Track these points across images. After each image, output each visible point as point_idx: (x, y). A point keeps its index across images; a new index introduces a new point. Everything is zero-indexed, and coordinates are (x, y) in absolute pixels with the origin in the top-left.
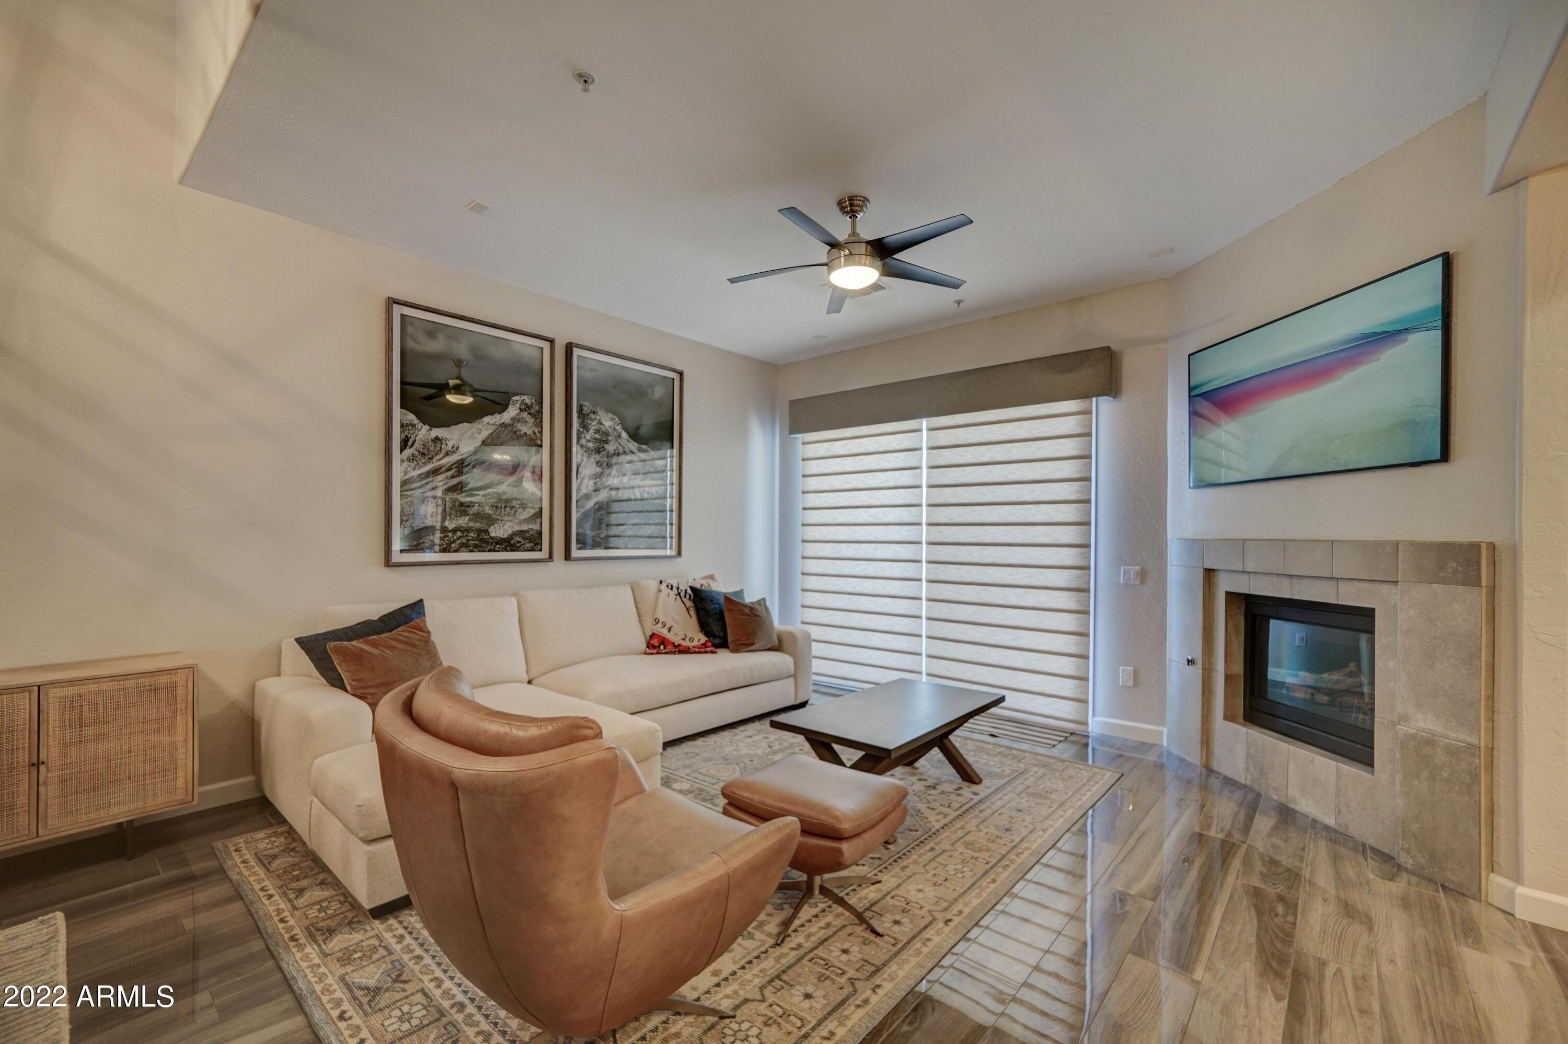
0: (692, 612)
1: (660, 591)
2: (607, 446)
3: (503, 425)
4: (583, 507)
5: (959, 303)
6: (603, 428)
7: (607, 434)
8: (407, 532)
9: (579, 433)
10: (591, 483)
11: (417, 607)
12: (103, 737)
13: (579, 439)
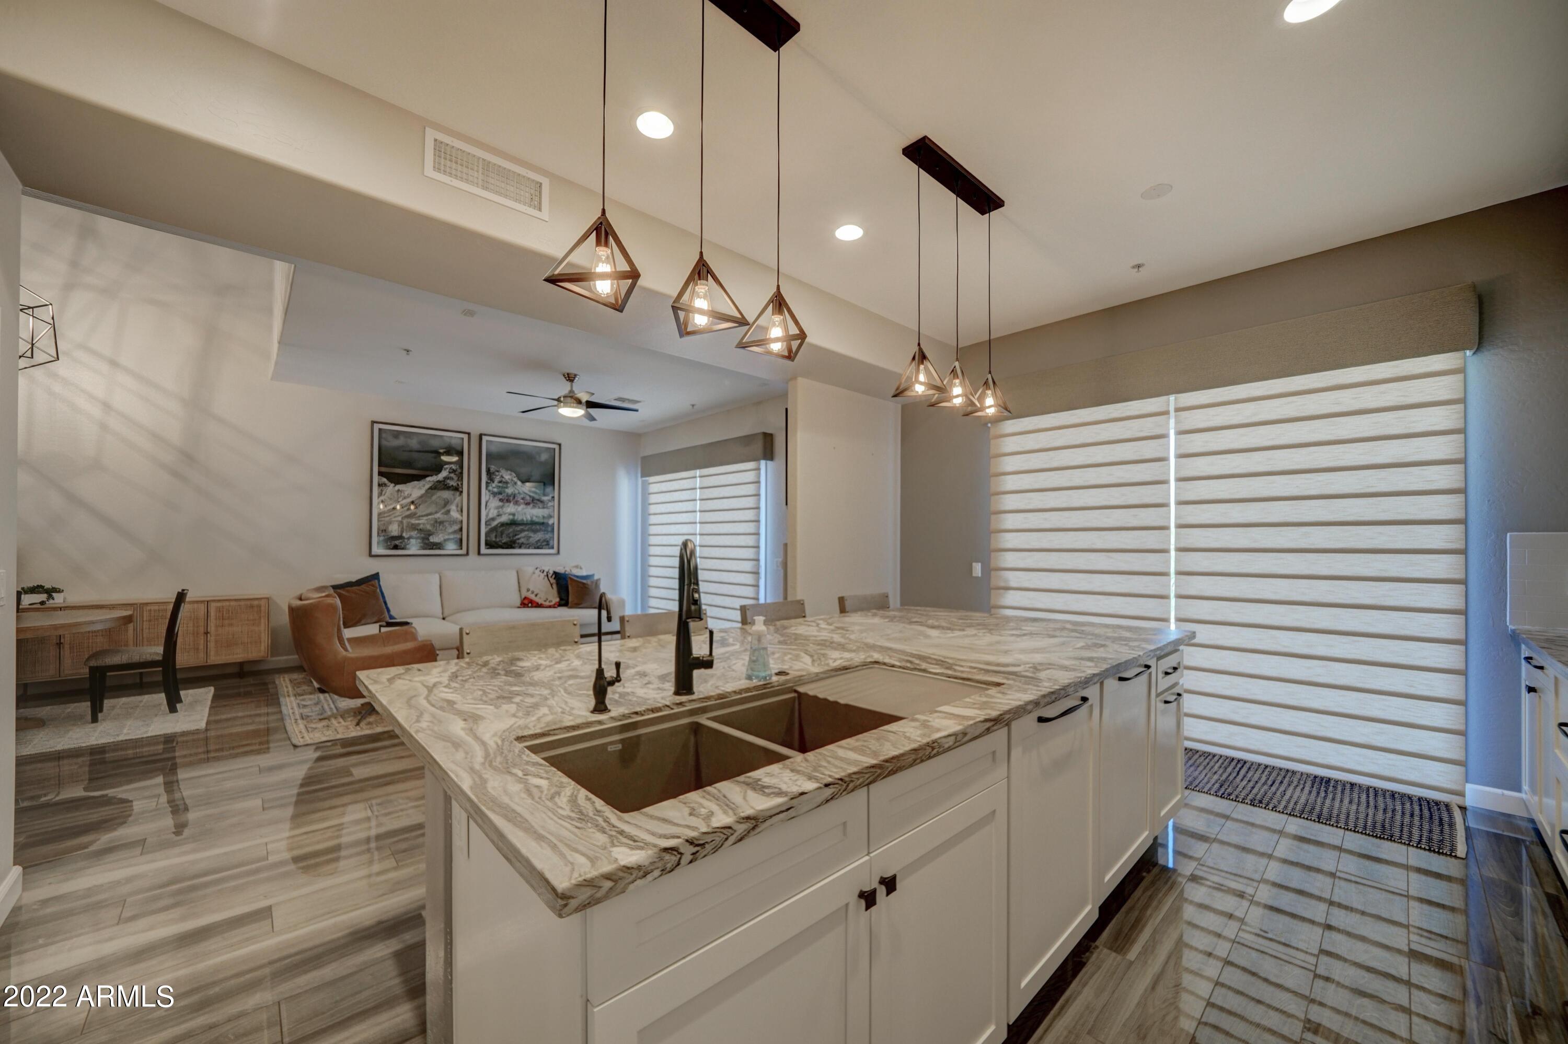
0: (555, 586)
1: (534, 573)
2: (507, 490)
3: (439, 482)
4: (490, 525)
5: (693, 406)
6: (504, 480)
7: (507, 483)
8: (382, 538)
9: (487, 483)
10: (496, 511)
11: (376, 576)
12: (231, 625)
13: (487, 487)
